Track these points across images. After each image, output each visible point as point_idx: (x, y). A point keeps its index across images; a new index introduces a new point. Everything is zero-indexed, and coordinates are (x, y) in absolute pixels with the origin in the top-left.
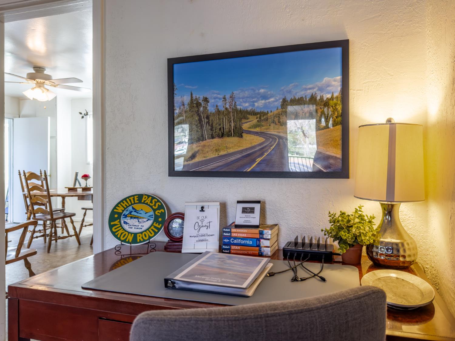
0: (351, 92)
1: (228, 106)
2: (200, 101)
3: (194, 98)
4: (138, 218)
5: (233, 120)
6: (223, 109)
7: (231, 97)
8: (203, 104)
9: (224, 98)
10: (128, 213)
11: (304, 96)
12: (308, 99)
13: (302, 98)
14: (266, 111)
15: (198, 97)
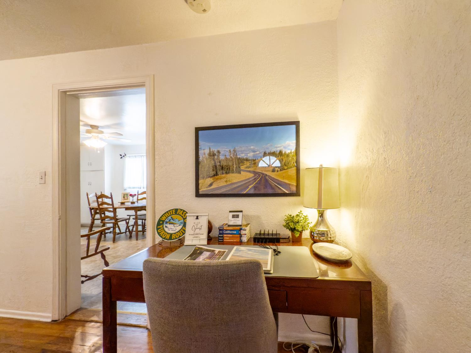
0: (301, 149)
1: (232, 156)
2: (215, 152)
3: (211, 151)
4: (174, 224)
5: (235, 164)
6: (229, 157)
7: (234, 150)
8: (217, 154)
9: (230, 151)
10: (168, 220)
11: (276, 151)
12: (278, 153)
13: (275, 152)
14: (255, 159)
15: (214, 150)
